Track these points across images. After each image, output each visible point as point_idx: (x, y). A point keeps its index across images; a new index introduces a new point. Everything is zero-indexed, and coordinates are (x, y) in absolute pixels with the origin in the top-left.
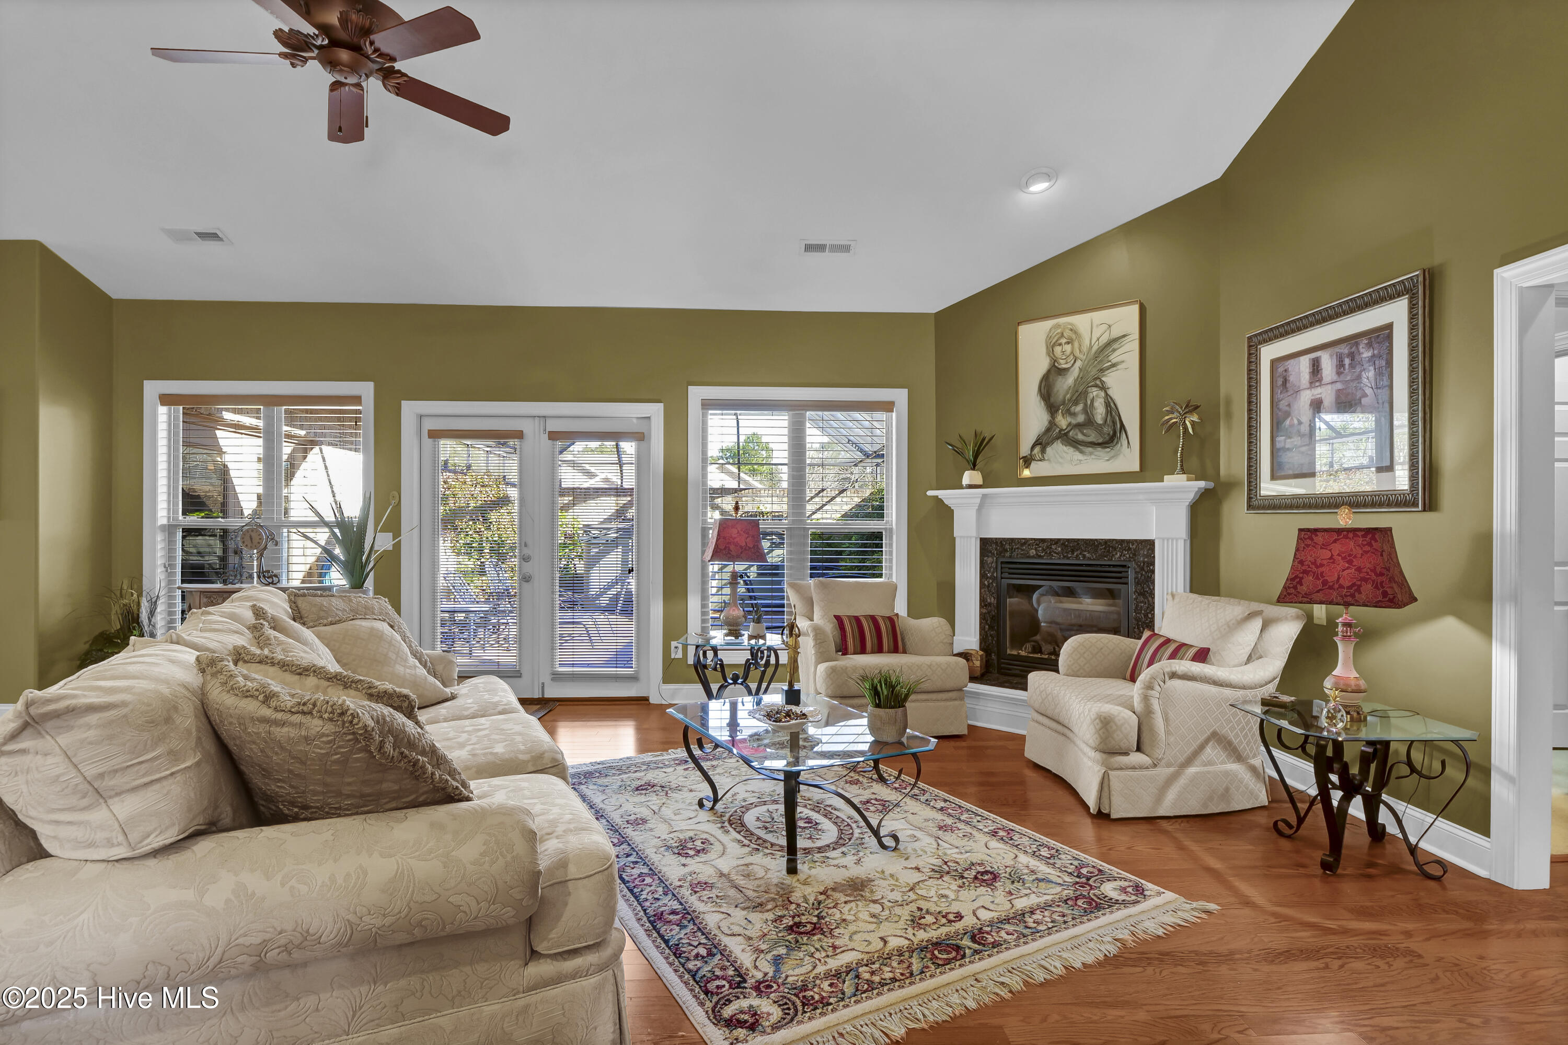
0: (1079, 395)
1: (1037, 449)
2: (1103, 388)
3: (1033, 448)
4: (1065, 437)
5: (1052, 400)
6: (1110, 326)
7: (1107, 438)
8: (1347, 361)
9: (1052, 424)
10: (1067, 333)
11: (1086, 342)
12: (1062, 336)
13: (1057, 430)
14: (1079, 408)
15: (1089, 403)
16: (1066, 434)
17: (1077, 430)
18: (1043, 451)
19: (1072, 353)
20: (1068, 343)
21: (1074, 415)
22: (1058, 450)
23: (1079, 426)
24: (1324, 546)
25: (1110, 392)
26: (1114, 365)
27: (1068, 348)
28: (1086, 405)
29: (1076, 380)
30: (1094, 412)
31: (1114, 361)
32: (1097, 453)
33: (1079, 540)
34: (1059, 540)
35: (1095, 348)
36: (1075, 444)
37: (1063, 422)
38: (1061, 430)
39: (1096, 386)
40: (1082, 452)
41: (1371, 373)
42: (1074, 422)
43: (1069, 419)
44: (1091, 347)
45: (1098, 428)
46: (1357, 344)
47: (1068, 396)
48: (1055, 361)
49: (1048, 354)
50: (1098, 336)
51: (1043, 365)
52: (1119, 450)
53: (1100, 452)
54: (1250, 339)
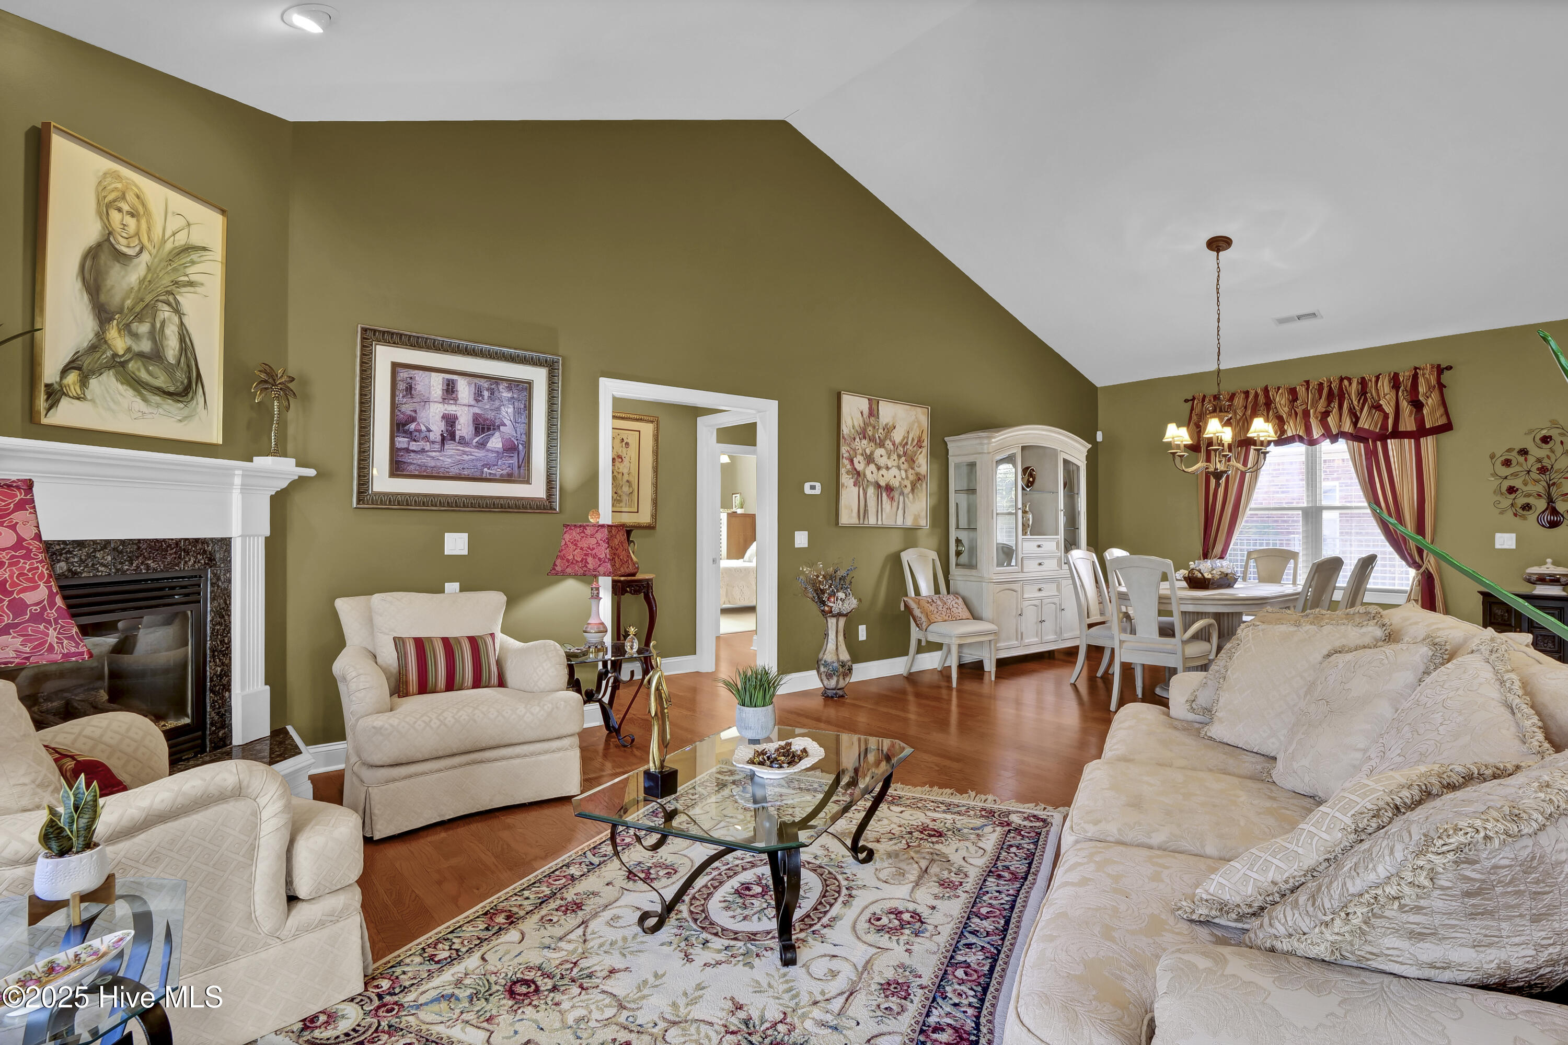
0: (146, 311)
1: (73, 378)
2: (177, 311)
3: (65, 374)
4: (118, 365)
5: (103, 298)
6: (189, 225)
7: (181, 388)
8: (486, 394)
9: (99, 343)
10: (130, 197)
11: (157, 232)
12: (123, 197)
13: (109, 353)
14: (143, 328)
15: (158, 325)
16: (123, 364)
17: (140, 363)
18: (83, 384)
19: (137, 234)
20: (133, 215)
21: (135, 336)
22: (107, 386)
23: (141, 355)
25: (185, 321)
26: (191, 284)
27: (131, 222)
28: (153, 325)
29: (142, 281)
30: (165, 343)
31: (193, 278)
32: (166, 407)
33: (139, 541)
34: (108, 542)
35: (169, 246)
36: (137, 385)
37: (119, 343)
38: (115, 355)
39: (169, 304)
40: (145, 400)
41: (510, 410)
42: (136, 348)
43: (129, 342)
44: (164, 241)
45: (167, 370)
46: (497, 384)
47: (128, 303)
48: (110, 233)
49: (99, 213)
50: (175, 229)
51: (90, 230)
52: (195, 409)
53: (170, 406)
54: (364, 330)
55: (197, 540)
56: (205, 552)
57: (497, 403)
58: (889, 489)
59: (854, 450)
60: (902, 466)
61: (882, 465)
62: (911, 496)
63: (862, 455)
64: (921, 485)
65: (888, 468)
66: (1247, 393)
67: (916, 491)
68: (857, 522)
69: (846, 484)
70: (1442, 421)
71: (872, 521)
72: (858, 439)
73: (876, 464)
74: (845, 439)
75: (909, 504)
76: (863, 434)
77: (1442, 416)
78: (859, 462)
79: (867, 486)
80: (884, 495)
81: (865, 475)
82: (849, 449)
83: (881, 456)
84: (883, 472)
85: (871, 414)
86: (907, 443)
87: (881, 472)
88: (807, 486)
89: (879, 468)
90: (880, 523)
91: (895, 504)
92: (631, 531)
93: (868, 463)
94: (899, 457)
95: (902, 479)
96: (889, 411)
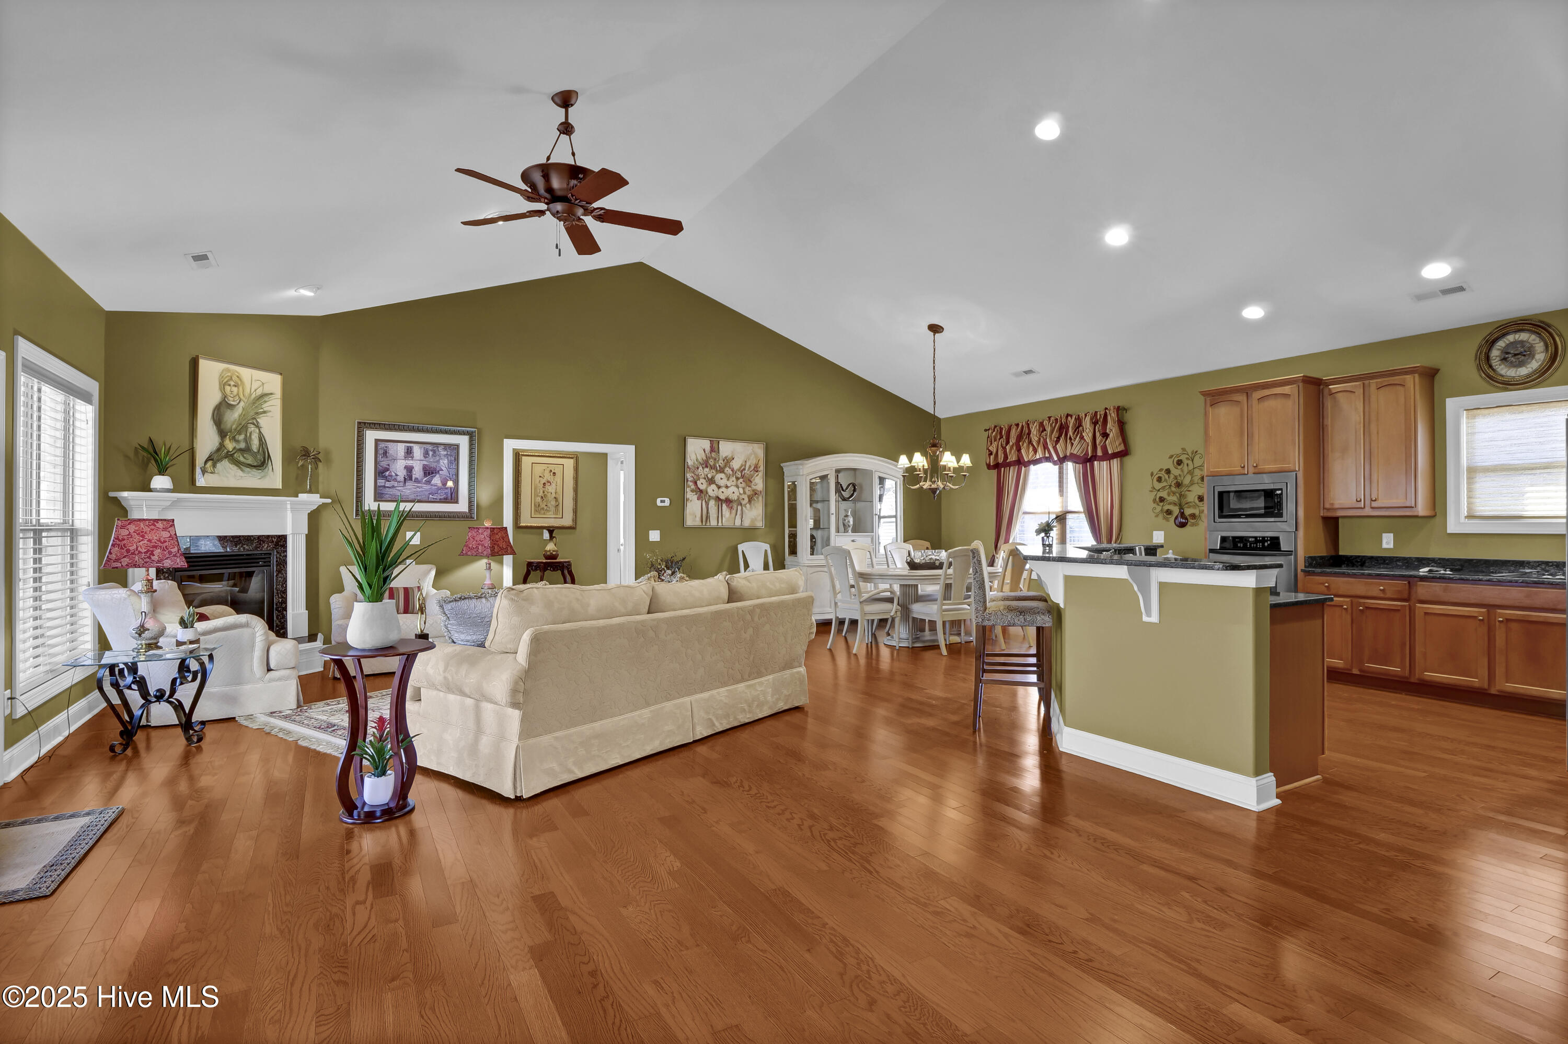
0: (242, 429)
1: (210, 463)
2: (258, 426)
3: (206, 462)
4: (230, 456)
5: (222, 426)
6: (263, 384)
7: (260, 463)
9: (222, 446)
10: (235, 378)
11: (247, 391)
12: (231, 379)
13: (225, 451)
14: (241, 437)
15: (248, 435)
16: (232, 455)
17: (240, 454)
18: (214, 466)
19: (238, 394)
20: (235, 386)
21: (238, 441)
22: (225, 466)
23: (241, 450)
25: (262, 430)
26: (265, 412)
27: (235, 389)
28: (246, 435)
29: (240, 416)
30: (252, 443)
31: (265, 409)
32: (253, 473)
33: (240, 536)
34: (226, 537)
35: (253, 396)
36: (238, 463)
37: (230, 445)
38: (228, 451)
39: (254, 424)
40: (242, 470)
41: (446, 462)
42: (238, 447)
43: (234, 444)
44: (251, 395)
45: (254, 455)
46: (438, 447)
47: (234, 427)
48: (225, 397)
49: (221, 389)
50: (256, 387)
51: (216, 398)
52: (267, 473)
53: (255, 472)
54: (359, 423)
55: (269, 536)
56: (273, 541)
57: (437, 458)
58: (728, 501)
59: (698, 476)
60: (740, 485)
61: (722, 485)
62: (748, 505)
63: (705, 478)
64: (758, 498)
65: (727, 487)
66: (1017, 425)
67: (752, 502)
68: (701, 524)
69: (690, 499)
70: (1122, 448)
71: (713, 523)
72: (701, 468)
73: (716, 485)
74: (690, 469)
75: (747, 511)
76: (706, 464)
77: (1120, 444)
78: (702, 484)
79: (709, 500)
80: (724, 505)
81: (707, 493)
82: (693, 475)
83: (721, 479)
84: (723, 489)
85: (712, 450)
86: (744, 469)
87: (721, 490)
88: (659, 500)
89: (719, 487)
90: (720, 524)
91: (734, 512)
92: (553, 530)
93: (710, 484)
94: (737, 479)
95: (740, 494)
96: (726, 448)
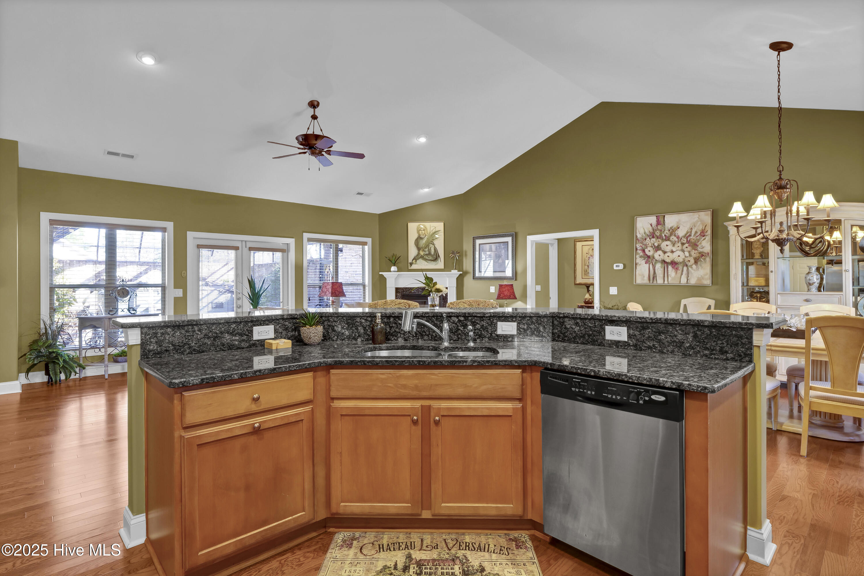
0: (427, 246)
1: (414, 261)
2: (434, 244)
3: (413, 260)
4: (422, 257)
5: (419, 246)
7: (435, 259)
8: (498, 248)
9: (419, 254)
10: (423, 227)
11: (429, 231)
14: (427, 250)
15: (429, 248)
16: (423, 257)
18: (416, 261)
19: (425, 233)
20: (423, 230)
21: (425, 251)
22: (420, 261)
23: (426, 255)
24: (504, 288)
25: (435, 246)
26: (436, 238)
27: (423, 232)
29: (426, 241)
30: (431, 251)
36: (426, 260)
37: (422, 253)
38: (421, 255)
39: (432, 244)
40: (427, 262)
41: (504, 251)
42: (425, 253)
43: (424, 253)
44: (430, 232)
45: (432, 256)
46: (501, 244)
47: (423, 246)
48: (419, 235)
49: (417, 233)
51: (416, 236)
52: (438, 262)
53: (433, 262)
54: (473, 237)
57: (501, 250)
58: (673, 263)
59: (646, 245)
60: (686, 250)
61: (667, 251)
62: (694, 266)
63: (652, 247)
64: (705, 259)
65: (672, 252)
67: (699, 263)
68: (648, 282)
69: (639, 263)
71: (660, 281)
72: (648, 239)
73: (662, 251)
74: (639, 240)
75: (693, 271)
76: (652, 235)
78: (649, 251)
79: (655, 263)
80: (670, 267)
81: (653, 257)
82: (641, 245)
83: (667, 246)
84: (669, 254)
85: (658, 223)
86: (690, 235)
87: (667, 255)
88: (615, 265)
89: (665, 252)
90: (666, 282)
91: (679, 272)
92: (589, 286)
93: (656, 251)
94: (683, 244)
95: (685, 256)
96: (671, 220)
